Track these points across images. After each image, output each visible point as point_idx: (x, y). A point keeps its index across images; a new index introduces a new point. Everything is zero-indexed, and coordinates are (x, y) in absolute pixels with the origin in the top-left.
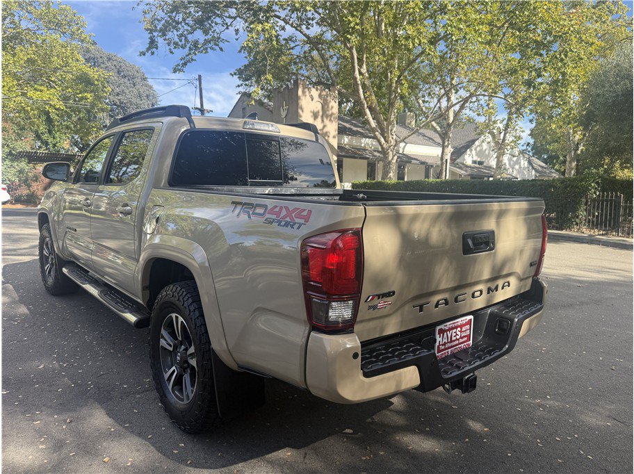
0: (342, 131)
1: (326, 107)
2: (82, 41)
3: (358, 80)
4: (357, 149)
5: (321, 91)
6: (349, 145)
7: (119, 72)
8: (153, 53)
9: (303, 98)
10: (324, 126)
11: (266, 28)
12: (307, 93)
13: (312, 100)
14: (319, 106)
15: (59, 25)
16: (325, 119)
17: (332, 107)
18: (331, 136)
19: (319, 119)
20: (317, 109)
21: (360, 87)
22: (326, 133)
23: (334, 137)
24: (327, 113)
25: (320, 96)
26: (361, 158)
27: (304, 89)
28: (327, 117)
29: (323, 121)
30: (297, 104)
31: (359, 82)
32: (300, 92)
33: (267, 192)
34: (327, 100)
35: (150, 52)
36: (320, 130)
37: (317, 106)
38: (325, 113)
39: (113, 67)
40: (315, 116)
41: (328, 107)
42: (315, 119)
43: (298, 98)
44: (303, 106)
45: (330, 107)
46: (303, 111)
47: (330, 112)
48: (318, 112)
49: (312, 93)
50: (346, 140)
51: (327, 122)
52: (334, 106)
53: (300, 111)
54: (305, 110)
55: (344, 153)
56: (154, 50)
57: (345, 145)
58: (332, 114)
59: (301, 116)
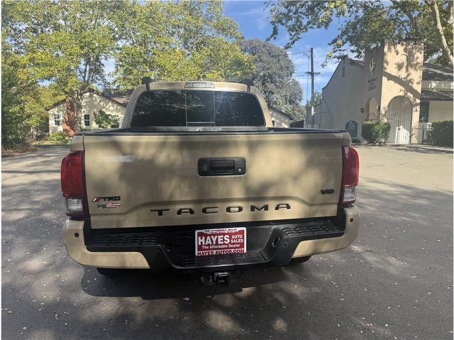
0: (427, 77)
1: (411, 58)
2: (237, 38)
3: (440, 31)
4: (445, 92)
5: (407, 45)
6: (436, 89)
7: (270, 54)
8: (275, 38)
9: (388, 54)
10: (408, 75)
11: (337, 4)
12: (393, 49)
13: (397, 54)
14: (404, 59)
15: (223, 30)
16: (409, 69)
17: (418, 58)
18: (415, 83)
19: (404, 69)
20: (402, 62)
21: (443, 37)
22: (410, 80)
23: (418, 83)
24: (413, 63)
25: (405, 50)
26: (446, 100)
27: (390, 46)
28: (412, 66)
29: (407, 70)
30: (383, 58)
31: (442, 33)
32: (386, 49)
33: (197, 130)
34: (412, 52)
35: (273, 37)
36: (404, 78)
37: (402, 58)
38: (410, 62)
39: (266, 51)
40: (400, 67)
41: (413, 58)
42: (399, 70)
43: (384, 54)
44: (388, 61)
45: (415, 57)
46: (387, 64)
47: (415, 62)
48: (403, 63)
49: (397, 48)
50: (434, 84)
51: (411, 71)
52: (419, 57)
53: (385, 65)
54: (390, 64)
55: (428, 97)
56: (276, 36)
57: (433, 89)
58: (418, 63)
59: (386, 69)
